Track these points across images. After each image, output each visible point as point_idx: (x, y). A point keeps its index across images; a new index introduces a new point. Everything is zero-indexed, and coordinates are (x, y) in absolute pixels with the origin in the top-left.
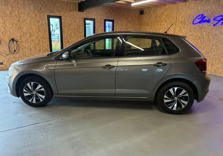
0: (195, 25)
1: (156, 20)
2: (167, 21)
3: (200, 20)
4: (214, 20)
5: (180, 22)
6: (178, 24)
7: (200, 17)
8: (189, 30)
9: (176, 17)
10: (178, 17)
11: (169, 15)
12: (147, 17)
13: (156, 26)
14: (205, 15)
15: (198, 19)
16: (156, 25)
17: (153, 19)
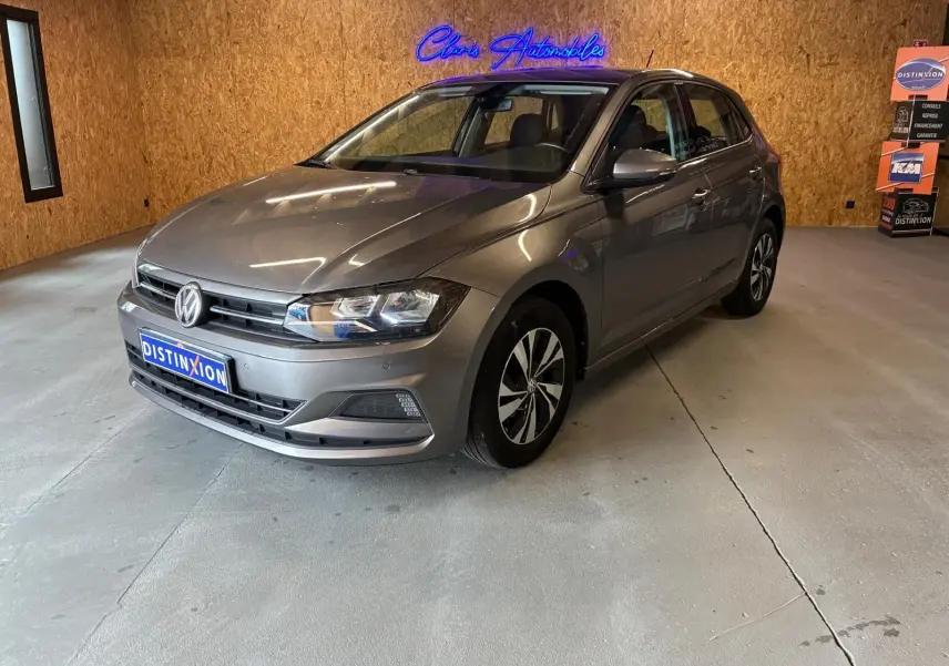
0: (423, 63)
1: (233, 31)
2: (297, 39)
3: (441, 46)
4: (492, 49)
5: (359, 49)
6: (355, 56)
7: (439, 35)
8: (403, 82)
9: (339, 27)
10: (350, 28)
11: (302, 15)
12: (167, 13)
13: (234, 58)
14: (457, 31)
15: (434, 42)
16: (239, 57)
17: (207, 25)
